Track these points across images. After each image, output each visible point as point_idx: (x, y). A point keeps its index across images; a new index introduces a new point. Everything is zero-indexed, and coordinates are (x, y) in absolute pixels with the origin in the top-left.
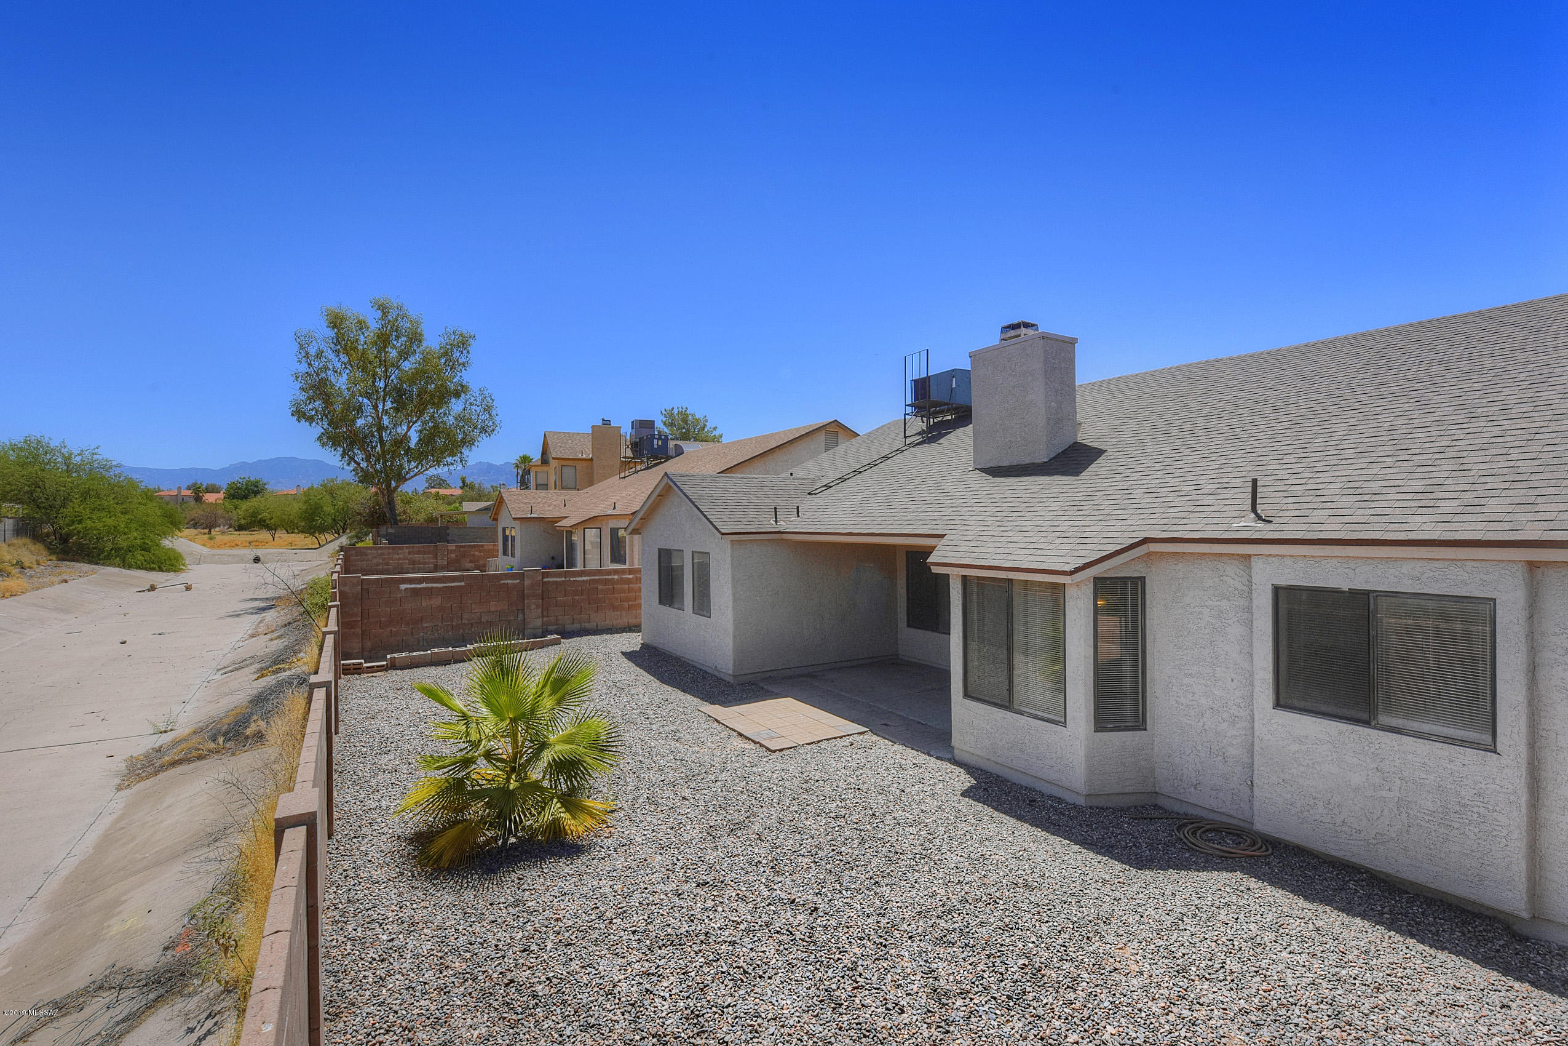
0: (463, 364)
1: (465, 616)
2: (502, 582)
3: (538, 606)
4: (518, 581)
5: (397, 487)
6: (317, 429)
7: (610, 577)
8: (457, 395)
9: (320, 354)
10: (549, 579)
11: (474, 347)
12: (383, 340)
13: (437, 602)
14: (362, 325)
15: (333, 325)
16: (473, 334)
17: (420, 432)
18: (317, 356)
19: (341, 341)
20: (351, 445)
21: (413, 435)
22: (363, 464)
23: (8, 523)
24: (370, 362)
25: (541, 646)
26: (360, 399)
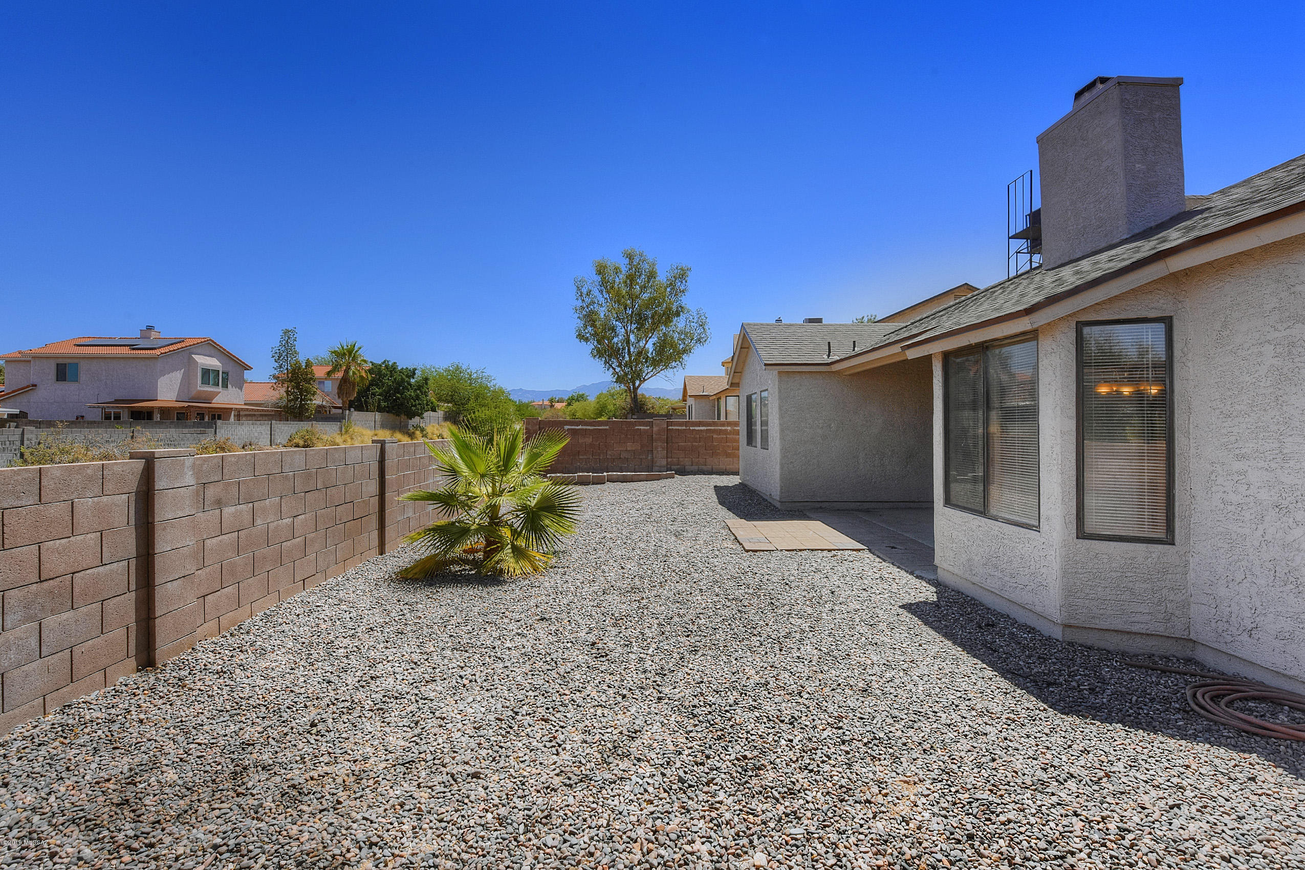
0: (683, 291)
1: (609, 453)
2: (637, 428)
3: (663, 449)
4: (649, 427)
5: (639, 385)
6: (590, 346)
7: (723, 428)
8: (678, 314)
9: (589, 293)
10: (672, 428)
11: (691, 277)
12: (631, 279)
13: (589, 440)
14: (617, 271)
15: (599, 272)
16: (689, 267)
17: (654, 344)
18: (588, 294)
19: (604, 283)
20: (610, 356)
21: (650, 346)
22: (618, 369)
23: (440, 413)
24: (623, 297)
25: (659, 478)
26: (614, 322)
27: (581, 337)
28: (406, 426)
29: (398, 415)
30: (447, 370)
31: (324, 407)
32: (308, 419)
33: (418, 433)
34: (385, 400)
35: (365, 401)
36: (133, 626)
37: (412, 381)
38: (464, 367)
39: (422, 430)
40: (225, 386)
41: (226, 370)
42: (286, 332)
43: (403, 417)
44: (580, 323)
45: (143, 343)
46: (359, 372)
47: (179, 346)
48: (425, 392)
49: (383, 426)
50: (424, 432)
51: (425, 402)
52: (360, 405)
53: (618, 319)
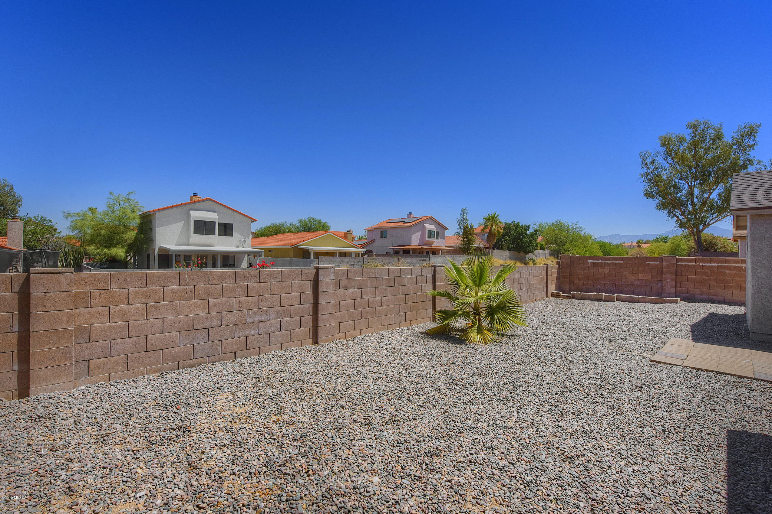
0: (751, 146)
1: (623, 280)
2: (647, 263)
3: (672, 280)
4: (659, 263)
5: (703, 229)
6: (654, 202)
8: (745, 166)
10: (682, 263)
12: (695, 144)
13: (607, 270)
14: (681, 140)
15: (663, 145)
16: (758, 124)
17: (719, 194)
18: (652, 162)
19: (668, 153)
20: (674, 208)
21: (714, 196)
22: (681, 217)
23: (547, 251)
24: (687, 160)
25: (663, 302)
26: (677, 181)
27: (648, 195)
28: (525, 259)
29: (519, 252)
30: (553, 224)
31: (480, 248)
32: (471, 254)
33: (531, 263)
34: (513, 243)
35: (501, 244)
36: (311, 327)
37: (528, 232)
38: (564, 222)
39: (534, 261)
40: (437, 238)
41: (438, 231)
42: (463, 210)
43: (522, 253)
44: (646, 185)
45: (408, 221)
46: (498, 229)
47: (419, 221)
48: (536, 238)
49: (511, 258)
50: (535, 263)
51: (535, 245)
52: (498, 246)
53: (682, 178)
